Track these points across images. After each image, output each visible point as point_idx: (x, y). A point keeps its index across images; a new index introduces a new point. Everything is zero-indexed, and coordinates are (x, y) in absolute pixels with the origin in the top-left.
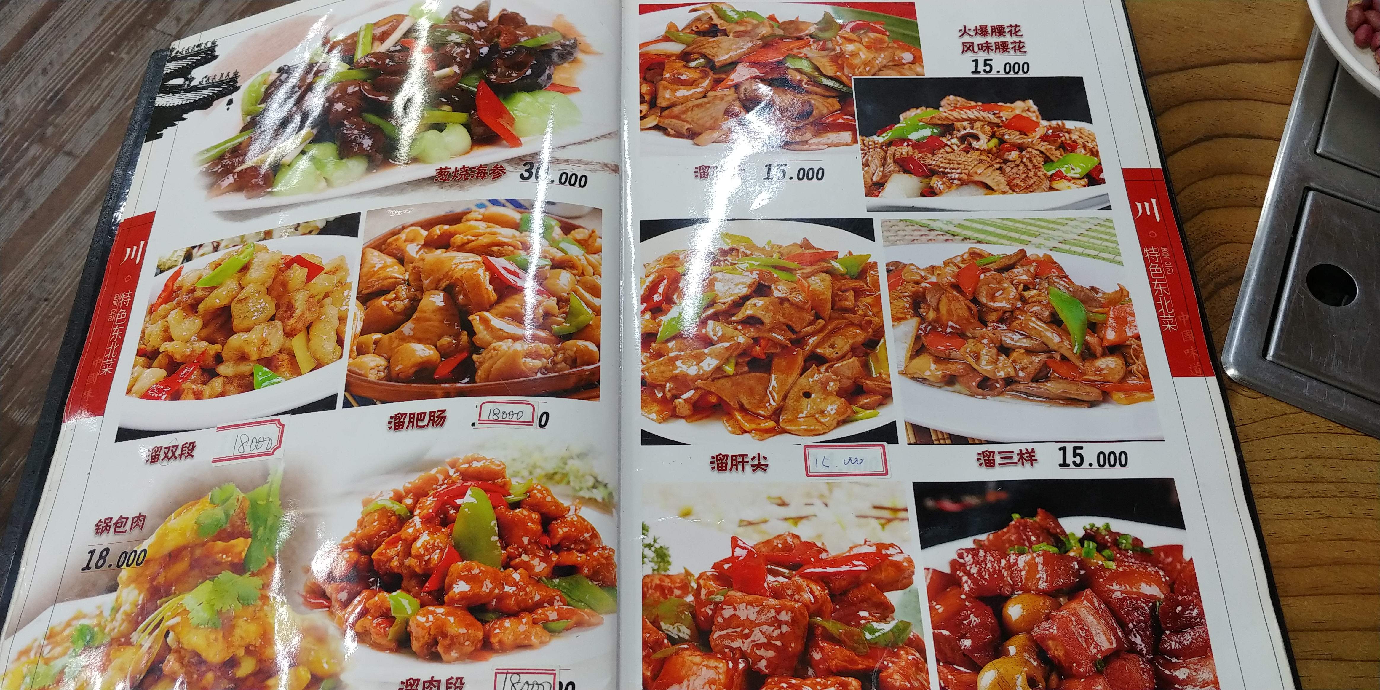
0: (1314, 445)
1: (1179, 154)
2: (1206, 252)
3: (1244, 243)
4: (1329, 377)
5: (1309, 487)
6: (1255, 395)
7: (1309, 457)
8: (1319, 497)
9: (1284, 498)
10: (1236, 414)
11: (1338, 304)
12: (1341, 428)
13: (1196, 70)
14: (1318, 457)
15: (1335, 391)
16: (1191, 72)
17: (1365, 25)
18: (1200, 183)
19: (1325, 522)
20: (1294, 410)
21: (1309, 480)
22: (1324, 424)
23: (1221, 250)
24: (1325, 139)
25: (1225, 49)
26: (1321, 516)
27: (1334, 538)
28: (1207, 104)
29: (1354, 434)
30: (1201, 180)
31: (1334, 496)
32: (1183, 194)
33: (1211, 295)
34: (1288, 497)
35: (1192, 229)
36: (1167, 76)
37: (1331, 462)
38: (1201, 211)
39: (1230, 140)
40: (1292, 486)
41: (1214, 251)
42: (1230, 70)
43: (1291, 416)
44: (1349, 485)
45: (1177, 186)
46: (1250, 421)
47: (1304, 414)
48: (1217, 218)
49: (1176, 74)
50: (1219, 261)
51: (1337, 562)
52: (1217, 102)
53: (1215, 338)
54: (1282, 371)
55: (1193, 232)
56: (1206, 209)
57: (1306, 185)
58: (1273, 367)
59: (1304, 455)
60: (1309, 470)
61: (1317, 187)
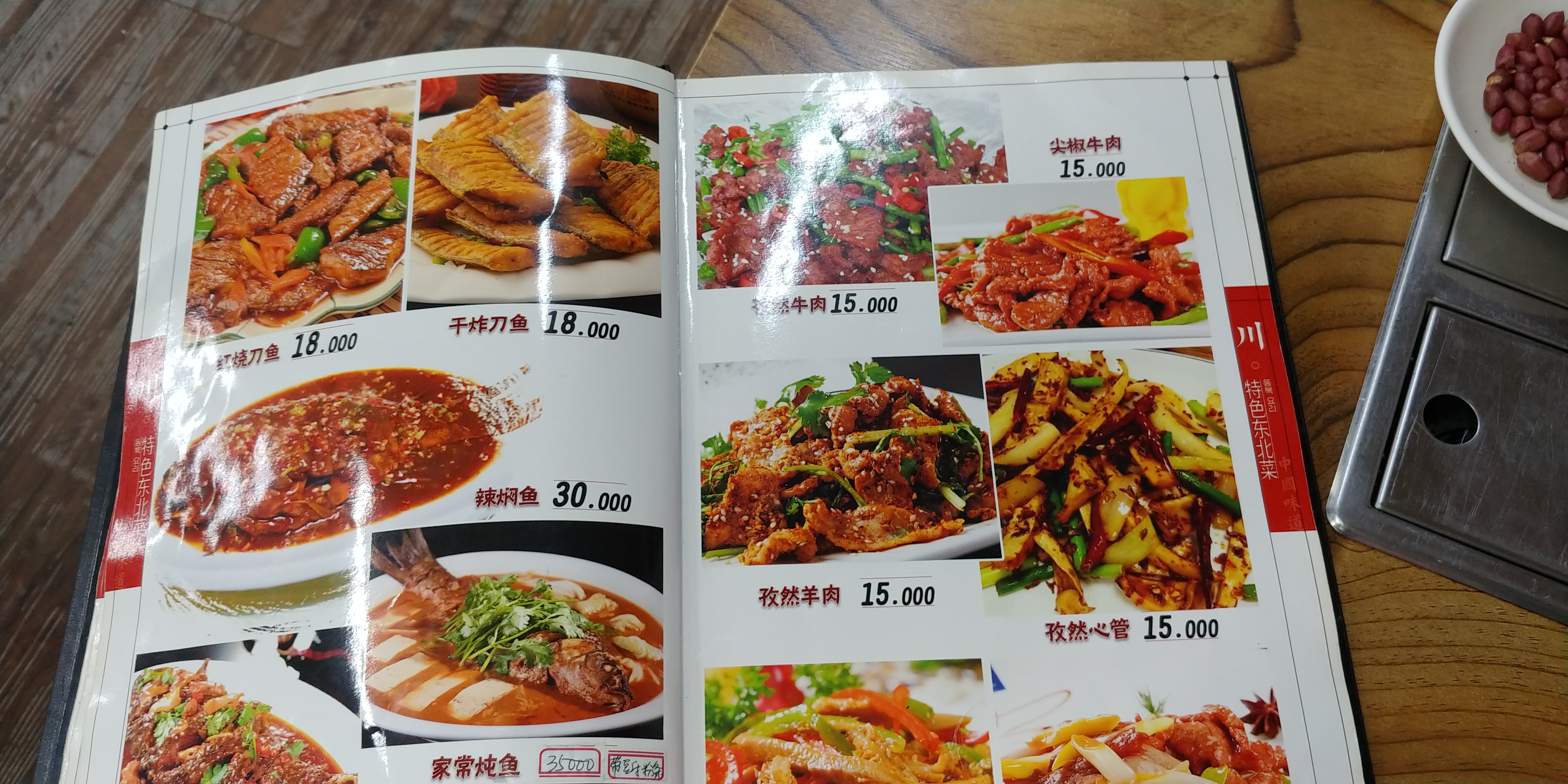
0: (1421, 603)
1: (1291, 264)
2: (1315, 383)
3: (1357, 370)
4: (1442, 527)
5: (1413, 651)
6: (1360, 548)
7: (1416, 617)
8: (1424, 662)
9: (1387, 665)
10: (1339, 571)
11: (1456, 441)
12: (1452, 583)
13: (1314, 162)
14: (1426, 618)
15: (1448, 542)
16: (1308, 165)
17: (1503, 110)
18: (1314, 300)
19: (1428, 691)
20: (1402, 564)
21: (1414, 644)
22: (1433, 580)
23: (1332, 380)
24: (1454, 246)
25: (1348, 135)
26: (1425, 684)
27: (1438, 708)
28: (1324, 203)
29: (1466, 590)
30: (1314, 296)
31: (1440, 662)
32: (1293, 313)
33: (1319, 433)
34: (1390, 664)
35: (1301, 356)
36: (1281, 171)
37: (1439, 623)
38: (1312, 334)
39: (1348, 246)
40: (1395, 651)
41: (1324, 381)
42: (1352, 160)
43: (1399, 571)
44: (1457, 648)
45: (1287, 304)
46: (1353, 578)
47: (1413, 569)
48: (1330, 342)
49: (1290, 167)
50: (1330, 392)
51: (1439, 736)
52: (1336, 200)
53: (1321, 483)
54: (1391, 521)
55: (1302, 359)
56: (1317, 331)
57: (1429, 299)
58: (1383, 516)
59: (1409, 615)
60: (1416, 632)
61: (1442, 302)
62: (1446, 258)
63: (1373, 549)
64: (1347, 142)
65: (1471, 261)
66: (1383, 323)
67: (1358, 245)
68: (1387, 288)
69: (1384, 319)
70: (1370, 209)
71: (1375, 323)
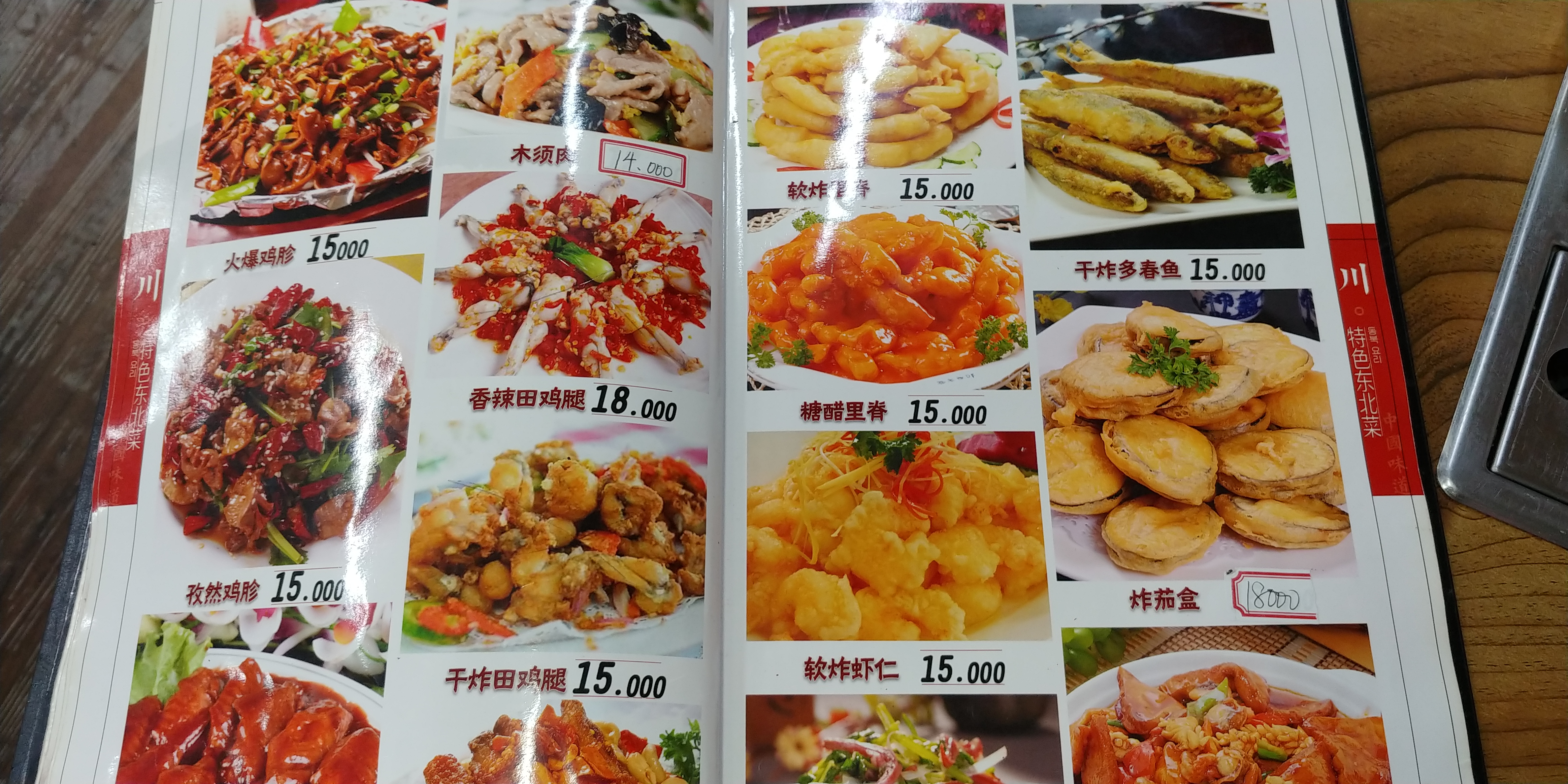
0: (1541, 578)
1: (1402, 201)
2: (1428, 331)
3: (1474, 319)
5: (1531, 631)
6: (1474, 515)
7: (1535, 593)
8: (1542, 643)
9: (1501, 645)
10: (1450, 539)
13: (1429, 88)
14: (1545, 594)
16: (1423, 92)
18: (1426, 239)
19: (1547, 676)
20: (1520, 534)
21: (1532, 622)
22: (1554, 552)
23: (1445, 328)
25: (1468, 60)
26: (1544, 668)
27: (1557, 694)
28: (1439, 134)
30: (1427, 235)
31: (1560, 643)
32: (1404, 255)
33: (1430, 386)
34: (1505, 644)
35: (1412, 301)
36: (1393, 97)
37: (1560, 600)
38: (1424, 278)
39: (1466, 182)
40: (1512, 630)
41: (1437, 330)
42: (1472, 87)
43: (1517, 542)
45: (1397, 244)
46: (1467, 548)
47: (1532, 539)
48: (1443, 287)
49: (1404, 94)
50: (1443, 342)
51: (1558, 726)
52: (1453, 131)
53: (1432, 442)
54: (1510, 486)
55: (1413, 304)
56: (1431, 274)
57: (1555, 242)
58: (1499, 480)
59: (1526, 591)
60: (1534, 610)
63: (1488, 516)
64: (1468, 68)
66: (1504, 267)
67: (1478, 181)
68: (1508, 229)
69: (1505, 262)
70: (1490, 141)
71: (1494, 268)
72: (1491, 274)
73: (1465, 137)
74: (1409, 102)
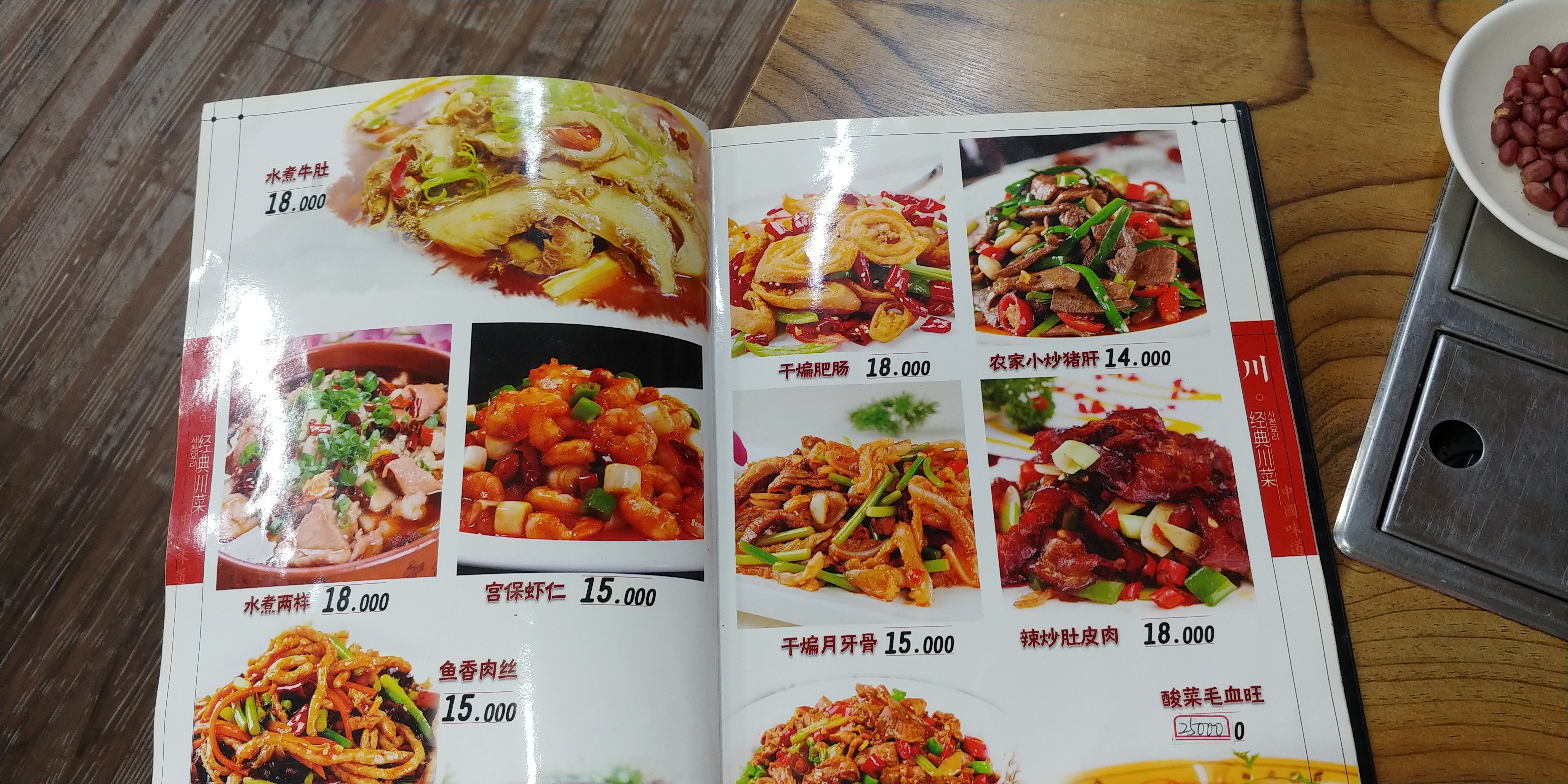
0: (1426, 622)
1: (1302, 297)
2: (1324, 411)
3: (1365, 398)
4: (1446, 548)
5: (1417, 668)
6: (1366, 569)
7: (1420, 635)
8: (1427, 678)
9: (1391, 681)
10: (1346, 591)
11: (1463, 466)
12: (1456, 602)
13: (1325, 197)
14: (1429, 635)
15: (1452, 563)
16: (1319, 200)
17: (1509, 142)
18: (1324, 330)
19: (1432, 706)
20: (1407, 584)
21: (1418, 661)
22: (1437, 599)
23: (1340, 407)
24: (1462, 274)
25: (1359, 170)
26: (1428, 699)
27: (1440, 722)
28: (1335, 236)
29: (1469, 609)
30: (1324, 326)
31: (1443, 678)
32: (1303, 345)
33: (1328, 459)
34: (1395, 680)
35: (1311, 385)
36: (1293, 206)
37: (1443, 640)
38: (1321, 364)
39: (1359, 278)
40: (1400, 668)
41: (1333, 409)
42: (1363, 192)
43: (1404, 591)
44: (1460, 665)
45: (1298, 336)
46: (1361, 598)
47: (1419, 589)
48: (1338, 371)
49: (1302, 203)
50: (1338, 420)
51: (1441, 749)
52: (1346, 233)
53: (1329, 507)
54: (1397, 542)
55: (1312, 388)
56: (1327, 361)
57: (1437, 328)
58: (1389, 538)
59: (1414, 634)
60: (1419, 650)
61: (1449, 330)
62: (1453, 288)
63: (1379, 570)
64: (1358, 176)
65: (1478, 289)
66: (1391, 352)
67: (1369, 276)
68: (1397, 317)
69: (1393, 347)
70: (1380, 240)
71: (1383, 352)
72: (1381, 358)
73: (1356, 238)
74: (1307, 209)
